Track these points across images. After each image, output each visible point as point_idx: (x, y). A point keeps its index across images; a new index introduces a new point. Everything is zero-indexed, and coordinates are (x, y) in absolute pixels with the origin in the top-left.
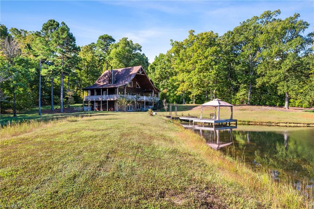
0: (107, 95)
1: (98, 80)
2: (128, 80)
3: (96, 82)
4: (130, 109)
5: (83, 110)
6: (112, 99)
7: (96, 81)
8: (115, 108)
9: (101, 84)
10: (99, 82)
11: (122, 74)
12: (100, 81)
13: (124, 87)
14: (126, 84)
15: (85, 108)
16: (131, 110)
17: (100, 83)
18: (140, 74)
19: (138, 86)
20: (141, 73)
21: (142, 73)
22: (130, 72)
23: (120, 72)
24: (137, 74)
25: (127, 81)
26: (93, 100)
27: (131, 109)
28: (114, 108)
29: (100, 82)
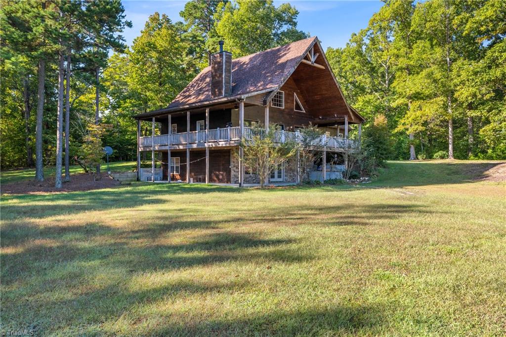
0: (205, 129)
1: (184, 92)
2: (275, 80)
3: (179, 98)
4: (276, 175)
5: (138, 180)
6: (222, 144)
7: (178, 96)
8: (233, 173)
9: (190, 102)
10: (186, 97)
11: (252, 68)
12: (188, 93)
13: (265, 102)
14: (269, 90)
15: (144, 174)
16: (281, 180)
17: (187, 100)
18: (310, 63)
19: (298, 107)
20: (313, 59)
21: (316, 62)
22: (280, 57)
23: (247, 64)
24: (302, 64)
25: (271, 82)
26: (164, 148)
27: (279, 177)
28: (228, 172)
29: (189, 96)
